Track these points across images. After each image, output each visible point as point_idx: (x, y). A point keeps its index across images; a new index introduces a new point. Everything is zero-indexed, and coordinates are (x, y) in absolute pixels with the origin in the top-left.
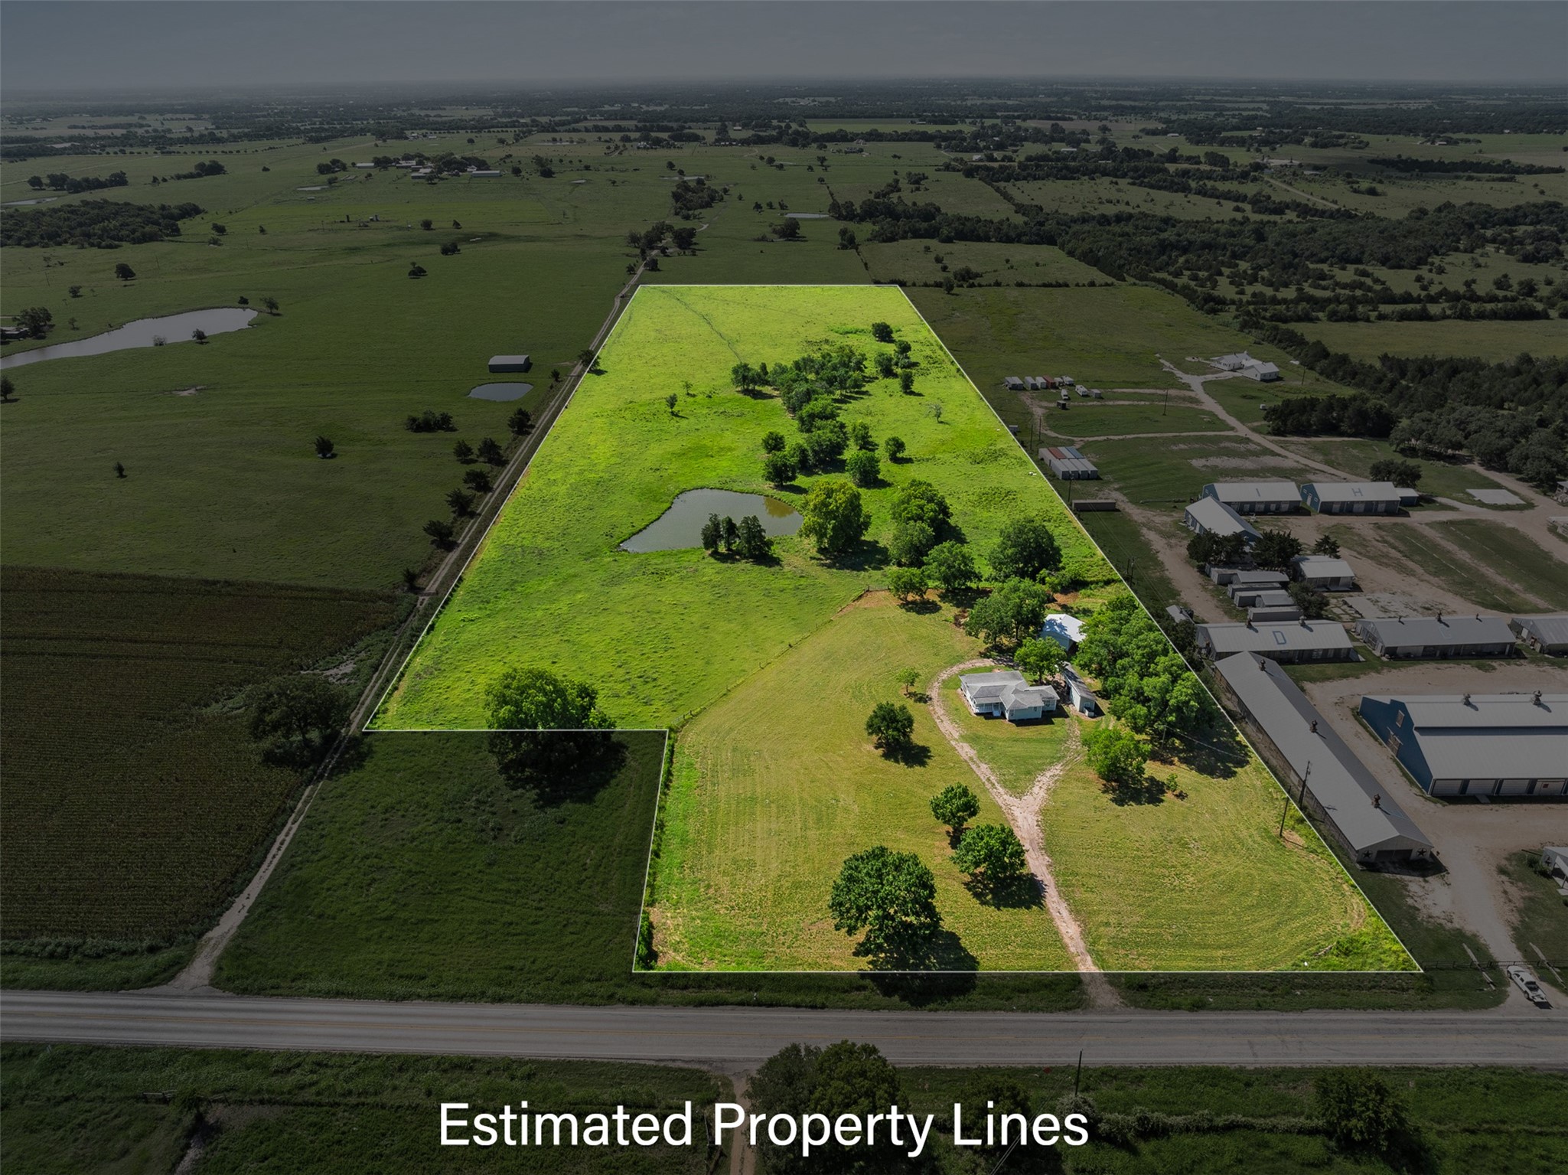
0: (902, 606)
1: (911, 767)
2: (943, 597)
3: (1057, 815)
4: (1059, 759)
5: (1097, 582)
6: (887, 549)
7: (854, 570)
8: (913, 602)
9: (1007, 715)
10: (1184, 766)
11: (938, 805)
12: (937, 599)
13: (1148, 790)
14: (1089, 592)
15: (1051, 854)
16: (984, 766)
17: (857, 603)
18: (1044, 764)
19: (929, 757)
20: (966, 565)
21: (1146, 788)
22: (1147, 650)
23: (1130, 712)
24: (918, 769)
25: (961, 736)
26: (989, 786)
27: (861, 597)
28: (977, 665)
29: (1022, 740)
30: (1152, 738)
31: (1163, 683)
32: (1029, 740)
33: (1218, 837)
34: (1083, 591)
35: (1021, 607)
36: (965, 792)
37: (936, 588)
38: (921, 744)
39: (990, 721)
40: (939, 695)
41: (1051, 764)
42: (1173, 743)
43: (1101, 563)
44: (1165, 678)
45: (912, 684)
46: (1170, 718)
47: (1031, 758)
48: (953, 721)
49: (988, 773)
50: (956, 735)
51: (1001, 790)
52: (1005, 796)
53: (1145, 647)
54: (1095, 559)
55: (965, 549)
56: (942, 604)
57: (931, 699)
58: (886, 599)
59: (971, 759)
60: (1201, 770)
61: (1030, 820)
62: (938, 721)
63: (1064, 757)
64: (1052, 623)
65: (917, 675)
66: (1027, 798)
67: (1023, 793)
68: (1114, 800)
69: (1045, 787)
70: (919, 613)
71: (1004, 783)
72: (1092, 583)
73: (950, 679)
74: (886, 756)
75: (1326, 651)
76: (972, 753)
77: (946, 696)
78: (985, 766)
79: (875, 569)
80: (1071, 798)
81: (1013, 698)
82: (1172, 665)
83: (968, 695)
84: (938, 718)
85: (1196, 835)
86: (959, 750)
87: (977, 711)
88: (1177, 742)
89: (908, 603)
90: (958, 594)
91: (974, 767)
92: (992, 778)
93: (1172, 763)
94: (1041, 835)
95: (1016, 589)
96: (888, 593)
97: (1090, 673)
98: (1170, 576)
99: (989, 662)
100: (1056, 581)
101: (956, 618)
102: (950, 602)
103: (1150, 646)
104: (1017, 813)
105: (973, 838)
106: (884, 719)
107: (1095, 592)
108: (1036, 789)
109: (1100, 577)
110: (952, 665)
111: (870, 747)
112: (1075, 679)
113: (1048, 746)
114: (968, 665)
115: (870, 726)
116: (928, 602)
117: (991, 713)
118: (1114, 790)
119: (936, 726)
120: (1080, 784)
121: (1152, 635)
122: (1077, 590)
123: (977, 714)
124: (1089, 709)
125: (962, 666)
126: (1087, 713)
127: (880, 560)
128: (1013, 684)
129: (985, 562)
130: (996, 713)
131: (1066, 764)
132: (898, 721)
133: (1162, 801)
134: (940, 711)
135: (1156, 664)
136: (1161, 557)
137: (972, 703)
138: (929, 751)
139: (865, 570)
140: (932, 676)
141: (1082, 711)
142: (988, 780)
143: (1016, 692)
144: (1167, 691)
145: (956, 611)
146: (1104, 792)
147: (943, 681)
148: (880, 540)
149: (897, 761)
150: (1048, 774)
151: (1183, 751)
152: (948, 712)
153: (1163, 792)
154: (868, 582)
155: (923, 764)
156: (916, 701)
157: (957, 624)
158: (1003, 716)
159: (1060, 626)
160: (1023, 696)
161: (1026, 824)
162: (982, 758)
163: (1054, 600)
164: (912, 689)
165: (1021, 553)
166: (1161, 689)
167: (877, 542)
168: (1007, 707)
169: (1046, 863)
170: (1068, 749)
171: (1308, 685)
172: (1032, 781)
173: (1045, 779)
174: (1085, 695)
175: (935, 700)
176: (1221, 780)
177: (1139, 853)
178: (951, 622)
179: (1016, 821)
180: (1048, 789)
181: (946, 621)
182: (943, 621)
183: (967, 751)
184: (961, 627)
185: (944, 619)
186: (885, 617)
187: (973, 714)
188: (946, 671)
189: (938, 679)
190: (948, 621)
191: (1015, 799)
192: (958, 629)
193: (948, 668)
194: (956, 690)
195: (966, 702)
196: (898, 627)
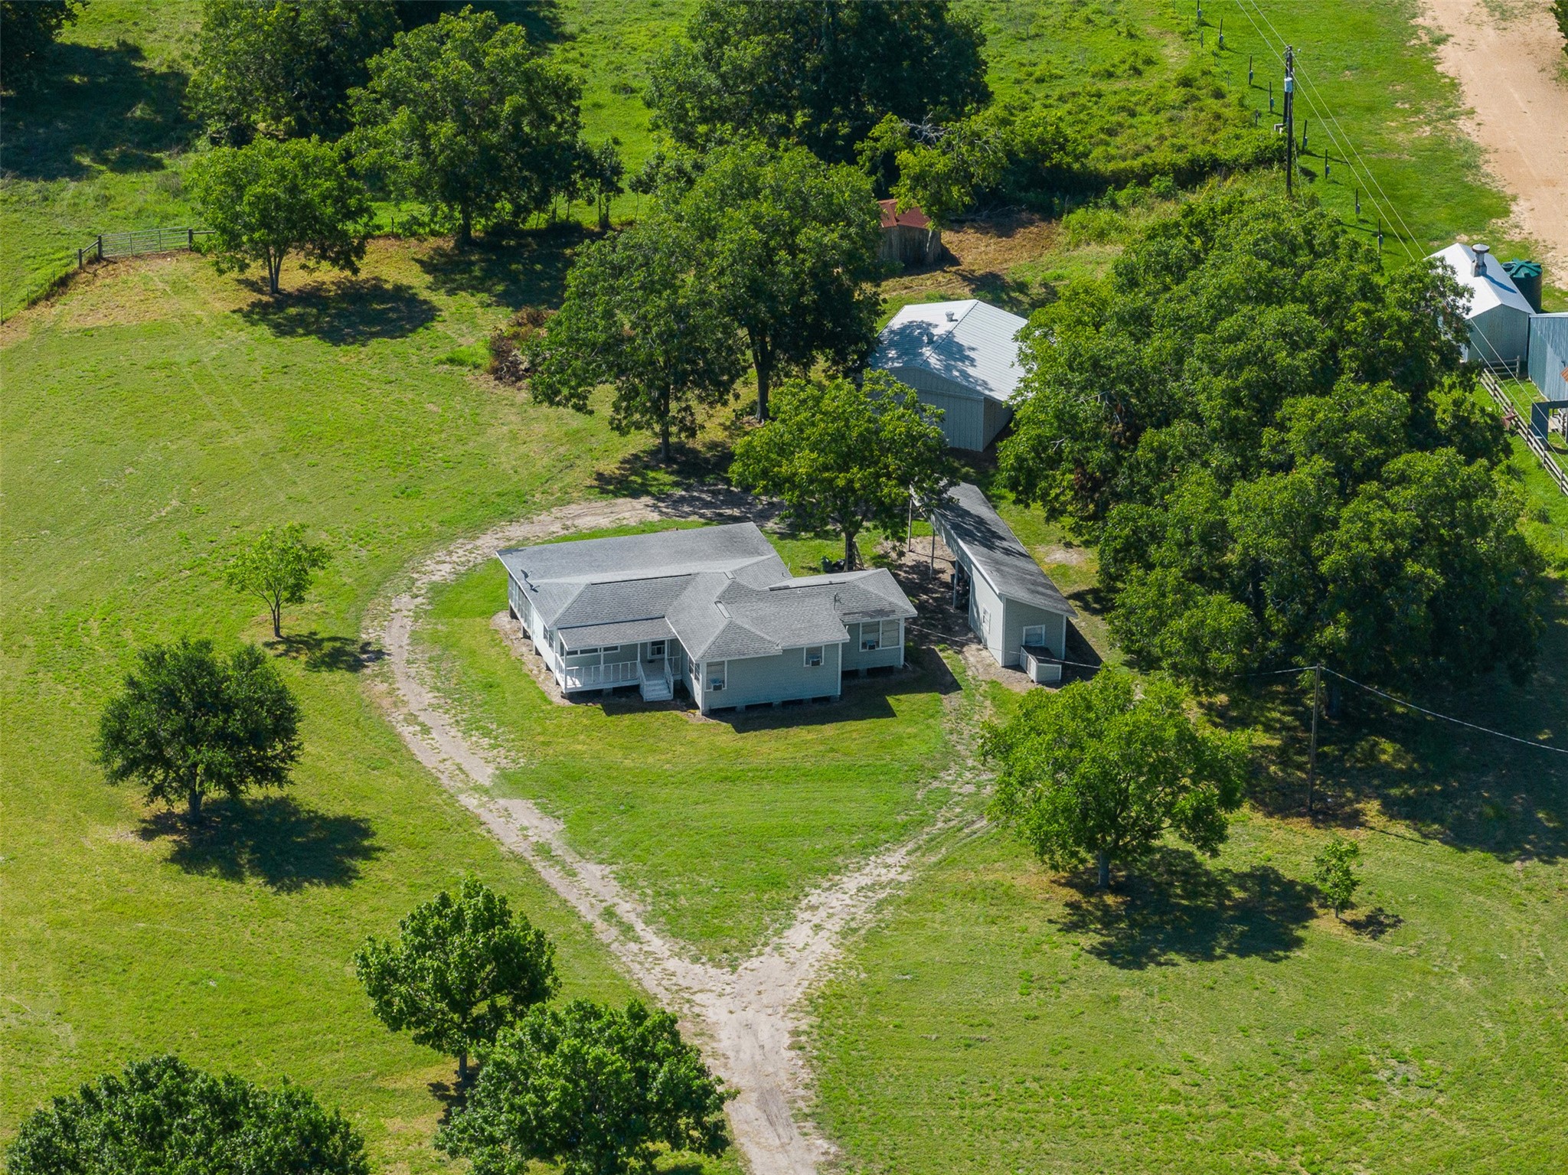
0: (256, 314)
1: (296, 887)
2: (443, 269)
3: (874, 1009)
4: (903, 832)
5: (1144, 178)
6: (182, 79)
7: (30, 174)
8: (310, 297)
9: (698, 690)
10: (1400, 828)
11: (388, 971)
12: (417, 281)
13: (1245, 912)
14: (1104, 216)
15: (839, 1132)
16: (592, 873)
17: (47, 313)
18: (838, 850)
19: (367, 854)
20: (546, 118)
21: (1239, 905)
22: (1249, 373)
23: (1180, 624)
24: (320, 895)
25: (505, 777)
26: (607, 933)
27: (63, 283)
28: (586, 522)
29: (761, 775)
30: (1291, 742)
31: (1301, 490)
32: (788, 775)
33: (1492, 1044)
34: (1079, 215)
35: (766, 260)
36: (493, 915)
37: (410, 229)
38: (335, 809)
39: (627, 720)
40: (415, 639)
41: (868, 849)
42: (1372, 753)
43: (1175, 95)
44: (1309, 471)
45: (296, 594)
47: (791, 833)
48: (470, 727)
49: (612, 892)
50: (484, 774)
51: (657, 944)
52: (672, 964)
53: (1240, 363)
54: (1151, 81)
55: (555, 62)
56: (439, 299)
57: (379, 655)
58: (179, 287)
59: (543, 851)
60: (1461, 838)
61: (765, 1034)
62: (407, 731)
63: (923, 823)
64: (911, 339)
65: (317, 558)
66: (764, 965)
67: (746, 948)
68: (1107, 953)
69: (835, 925)
70: (334, 336)
71: (673, 924)
72: (1119, 180)
73: (464, 579)
74: (187, 859)
76: (547, 830)
77: (447, 643)
78: (596, 870)
79: (123, 165)
80: (936, 954)
81: (720, 616)
82: (1349, 428)
83: (537, 626)
84: (411, 719)
85: (1405, 1044)
86: (496, 823)
87: (575, 684)
88: (1387, 750)
89: (283, 299)
90: (514, 254)
91: (551, 875)
92: (623, 909)
93: (1353, 820)
94: (806, 1075)
95: (744, 188)
96: (187, 265)
97: (1054, 514)
98: (1477, 138)
99: (633, 510)
100: (942, 164)
101: (499, 349)
102: (476, 287)
103: (1265, 362)
104: (715, 1011)
105: (519, 1046)
106: (169, 699)
108: (798, 934)
109: (1163, 156)
110: (476, 529)
111: (123, 836)
112: (987, 537)
113: (862, 791)
114: (547, 523)
115: (115, 738)
116: (376, 291)
117: (635, 689)
118: (1108, 919)
119: (397, 748)
120: (975, 909)
121: (1271, 317)
122: (1050, 214)
123: (575, 697)
124: (1043, 653)
125: (518, 531)
126: (1033, 665)
127: (144, 126)
128: (723, 568)
129: (647, 116)
130: (656, 689)
131: (933, 843)
132: (228, 708)
133: (1298, 942)
134: (417, 695)
135: (1282, 427)
136: (1450, 61)
137: (550, 656)
138: (367, 833)
139: (77, 173)
140: (387, 576)
141: (1016, 665)
142: (609, 914)
143: (734, 594)
144: (1318, 523)
145: (501, 320)
146: (1070, 928)
147: (437, 590)
148: (148, 45)
149: (233, 872)
150: (852, 883)
151: (1407, 776)
152: (452, 695)
153: (1305, 915)
154: (100, 222)
155: (340, 876)
156: (314, 666)
157: (504, 370)
158: (682, 697)
159: (950, 348)
160: (767, 609)
161: (747, 1044)
162: (584, 845)
163: (945, 259)
164: (297, 620)
165: (796, 59)
166: (1290, 517)
167: (135, 52)
168: (695, 652)
169: (815, 1157)
170: (944, 799)
172: (784, 913)
173: (835, 900)
174: (1021, 594)
175: (397, 661)
176: (1533, 864)
178: (477, 367)
179: (712, 1036)
180: (847, 932)
181: (451, 361)
182: (441, 362)
183: (526, 824)
184: (519, 379)
185: (443, 357)
186: (177, 359)
187: (557, 699)
188: (450, 553)
189: (413, 581)
190: (461, 363)
191: (712, 971)
192: (504, 391)
193: (461, 541)
194: (489, 614)
195: (530, 657)
196: (235, 401)
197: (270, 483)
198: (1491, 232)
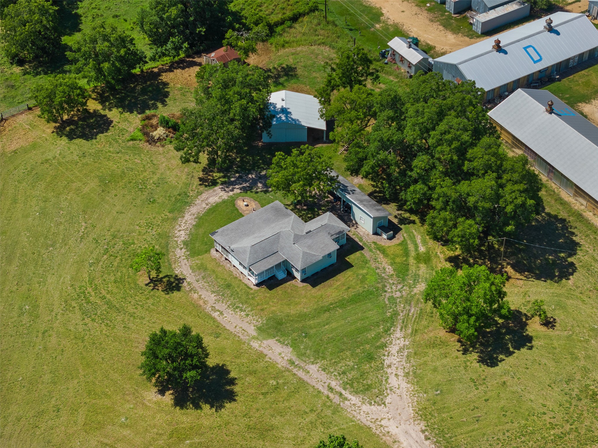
0: (59, 132)
1: (220, 405)
2: (108, 102)
4: (393, 321)
8: (71, 121)
9: (298, 275)
16: (313, 368)
18: (379, 336)
25: (259, 329)
26: (336, 399)
28: (212, 200)
40: (193, 269)
41: (387, 332)
46: (509, 228)
47: (360, 331)
48: (235, 308)
49: (323, 376)
50: (252, 331)
51: (354, 400)
52: (364, 408)
57: (184, 279)
58: (33, 126)
59: (292, 363)
61: (413, 435)
62: (216, 315)
63: (396, 314)
66: (391, 400)
67: (381, 393)
69: (401, 373)
71: (352, 387)
73: (191, 236)
75: (581, 55)
76: (287, 353)
77: (203, 269)
81: (298, 250)
86: (268, 354)
87: (257, 281)
89: (65, 125)
92: (333, 384)
96: (30, 116)
101: (143, 131)
107: (286, 37)
108: (393, 381)
110: (181, 212)
111: (156, 395)
113: (369, 305)
114: (200, 204)
117: (274, 276)
120: (436, 351)
123: (258, 285)
124: (384, 229)
125: (194, 210)
126: (385, 234)
130: (281, 275)
131: (405, 324)
133: (531, 338)
134: (209, 296)
137: (241, 269)
140: (167, 242)
141: (376, 233)
142: (331, 389)
145: (137, 120)
147: (186, 243)
150: (394, 350)
152: (219, 294)
157: (150, 140)
158: (289, 275)
162: (303, 356)
168: (298, 266)
171: (586, 108)
172: (383, 371)
173: (394, 361)
174: (377, 214)
175: (191, 281)
177: (557, 431)
178: (140, 140)
179: (399, 442)
180: (407, 375)
181: (132, 140)
182: (128, 141)
183: (280, 352)
184: (156, 143)
185: (128, 138)
186: (49, 157)
187: (252, 287)
188: (180, 226)
189: (177, 241)
190: (135, 140)
191: (378, 407)
192: (154, 149)
193: (180, 219)
194: (208, 251)
195: (232, 269)
196: (77, 172)
197: (107, 207)
198: (383, 22)
